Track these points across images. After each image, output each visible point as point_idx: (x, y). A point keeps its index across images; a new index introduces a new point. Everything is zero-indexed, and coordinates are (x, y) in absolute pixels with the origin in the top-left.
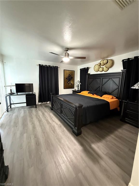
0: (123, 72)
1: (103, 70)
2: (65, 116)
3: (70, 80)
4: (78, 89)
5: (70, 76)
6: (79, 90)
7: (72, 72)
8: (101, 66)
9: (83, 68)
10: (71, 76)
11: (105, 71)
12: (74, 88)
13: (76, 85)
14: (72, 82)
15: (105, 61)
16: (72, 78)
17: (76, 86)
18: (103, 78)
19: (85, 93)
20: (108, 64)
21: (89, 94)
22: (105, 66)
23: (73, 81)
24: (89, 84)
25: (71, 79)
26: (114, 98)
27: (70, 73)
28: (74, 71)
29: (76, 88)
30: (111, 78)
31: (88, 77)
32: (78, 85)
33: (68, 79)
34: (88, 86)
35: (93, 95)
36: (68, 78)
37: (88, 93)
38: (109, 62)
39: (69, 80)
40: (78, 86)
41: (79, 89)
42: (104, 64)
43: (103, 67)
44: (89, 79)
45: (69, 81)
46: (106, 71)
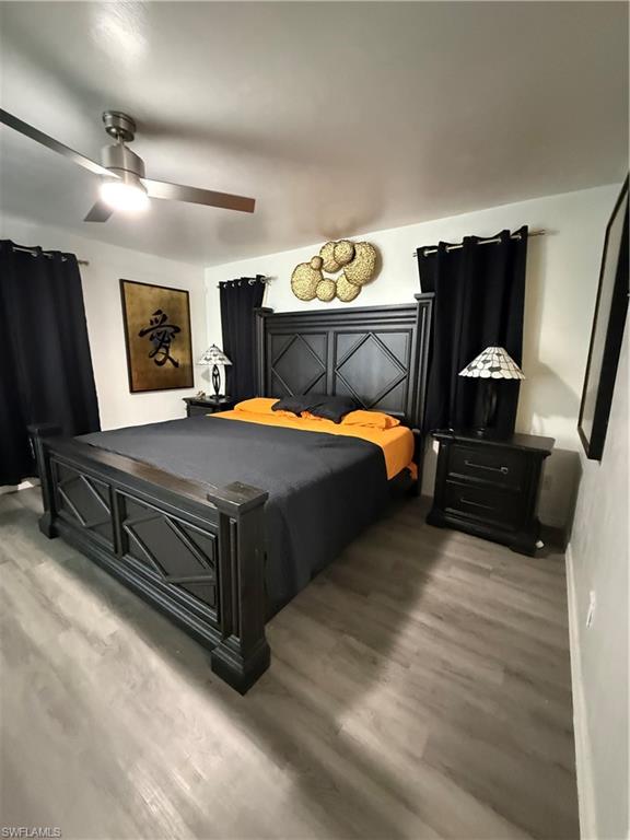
0: (421, 306)
1: (335, 295)
2: (153, 569)
3: (169, 341)
4: (217, 389)
5: (165, 318)
6: (221, 397)
7: (172, 298)
8: (326, 275)
9: (236, 281)
10: (167, 323)
11: (343, 298)
12: (192, 386)
13: (203, 370)
14: (175, 354)
15: (343, 251)
16: (177, 330)
17: (205, 376)
18: (337, 333)
19: (257, 410)
20: (355, 262)
21: (278, 413)
22: (341, 272)
23: (183, 350)
24: (270, 364)
25: (172, 334)
26: (394, 424)
27: (162, 301)
28: (187, 292)
29: (204, 387)
30: (374, 332)
31: (265, 328)
32: (215, 367)
33: (152, 338)
34: (270, 371)
35: (299, 415)
36: (154, 333)
37: (274, 408)
38: (358, 256)
39: (163, 341)
40: (215, 376)
41: (222, 391)
42: (341, 266)
43: (334, 277)
44: (269, 337)
45: (163, 350)
46: (351, 300)
